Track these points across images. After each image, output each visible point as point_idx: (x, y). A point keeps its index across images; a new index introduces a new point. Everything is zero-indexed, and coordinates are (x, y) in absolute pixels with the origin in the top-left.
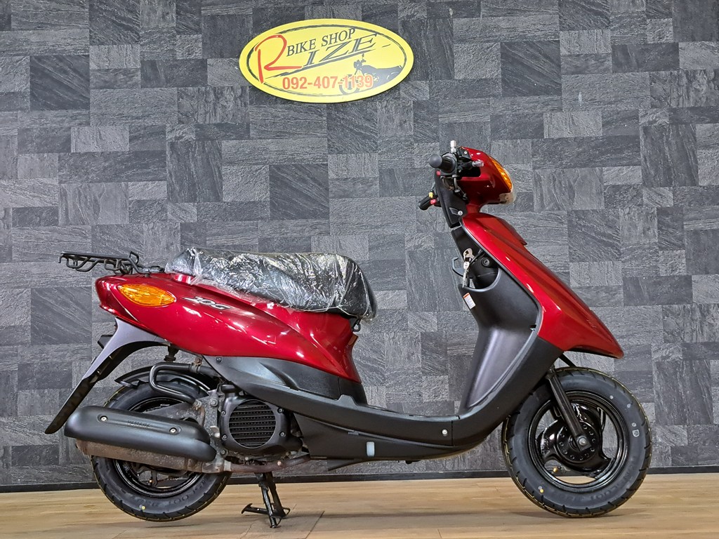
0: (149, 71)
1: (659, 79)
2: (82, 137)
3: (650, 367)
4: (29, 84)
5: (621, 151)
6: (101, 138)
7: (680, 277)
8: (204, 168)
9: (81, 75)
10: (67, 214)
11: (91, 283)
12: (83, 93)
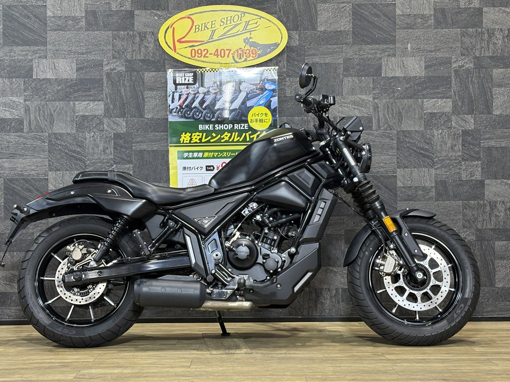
0: (91, 18)
1: (468, 35)
2: (41, 67)
5: (437, 87)
6: (55, 68)
7: (477, 181)
8: (131, 92)
9: (40, 20)
10: (30, 124)
11: (48, 176)
12: (42, 33)
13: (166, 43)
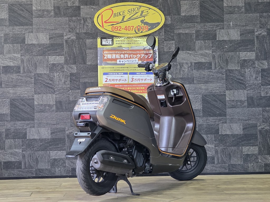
0: (57, 10)
1: (263, 17)
2: (30, 37)
3: (257, 132)
4: (8, 15)
5: (247, 46)
6: (37, 38)
7: (269, 97)
8: (79, 50)
9: (29, 12)
10: (24, 69)
11: (34, 97)
12: (30, 19)
13: (98, 23)
